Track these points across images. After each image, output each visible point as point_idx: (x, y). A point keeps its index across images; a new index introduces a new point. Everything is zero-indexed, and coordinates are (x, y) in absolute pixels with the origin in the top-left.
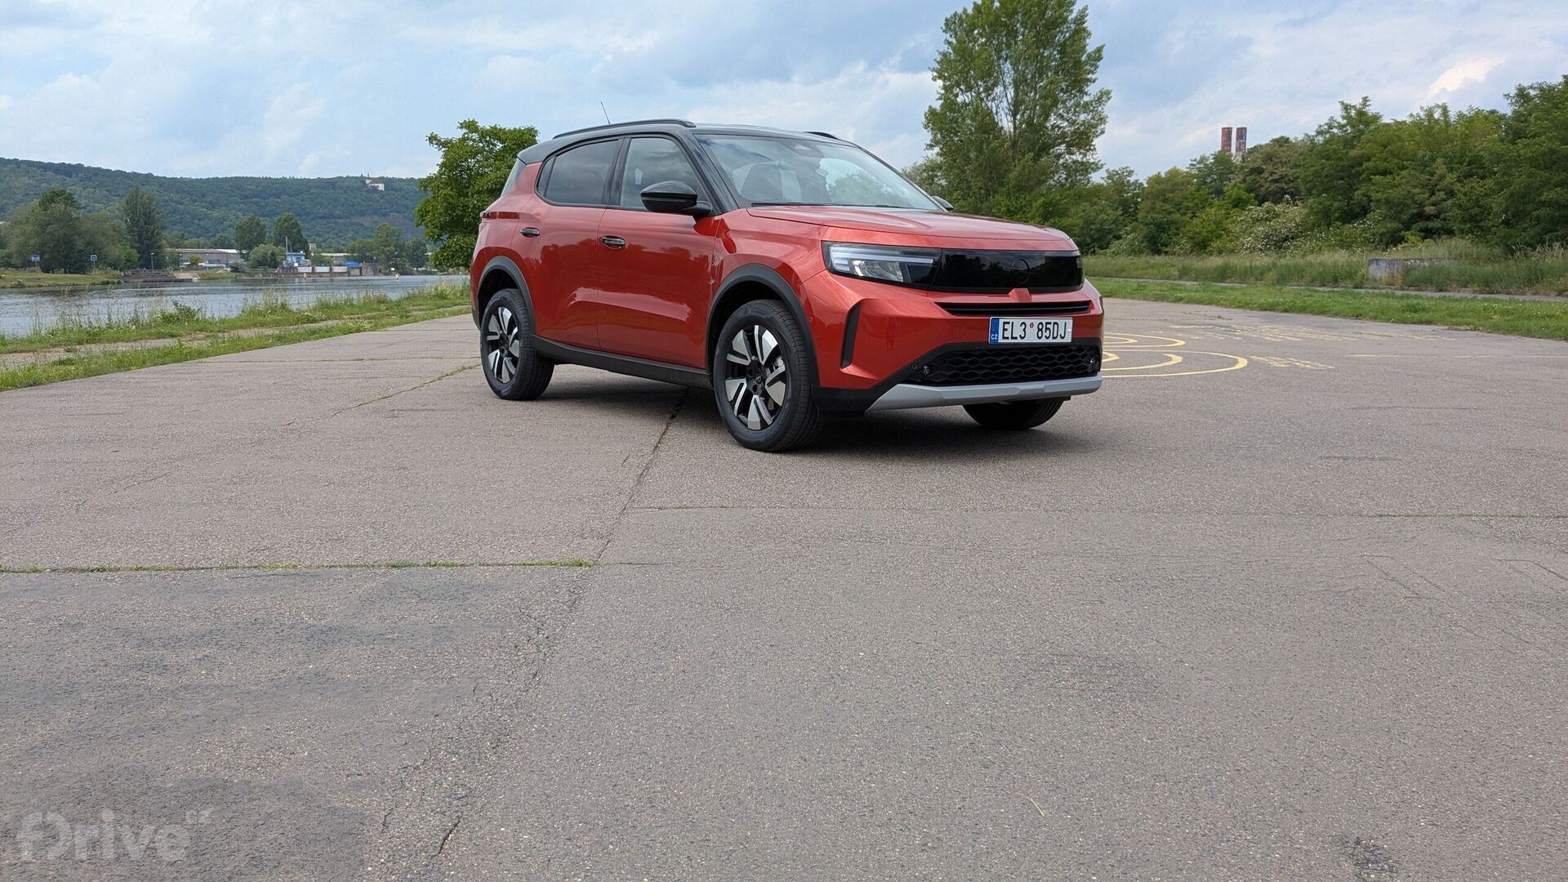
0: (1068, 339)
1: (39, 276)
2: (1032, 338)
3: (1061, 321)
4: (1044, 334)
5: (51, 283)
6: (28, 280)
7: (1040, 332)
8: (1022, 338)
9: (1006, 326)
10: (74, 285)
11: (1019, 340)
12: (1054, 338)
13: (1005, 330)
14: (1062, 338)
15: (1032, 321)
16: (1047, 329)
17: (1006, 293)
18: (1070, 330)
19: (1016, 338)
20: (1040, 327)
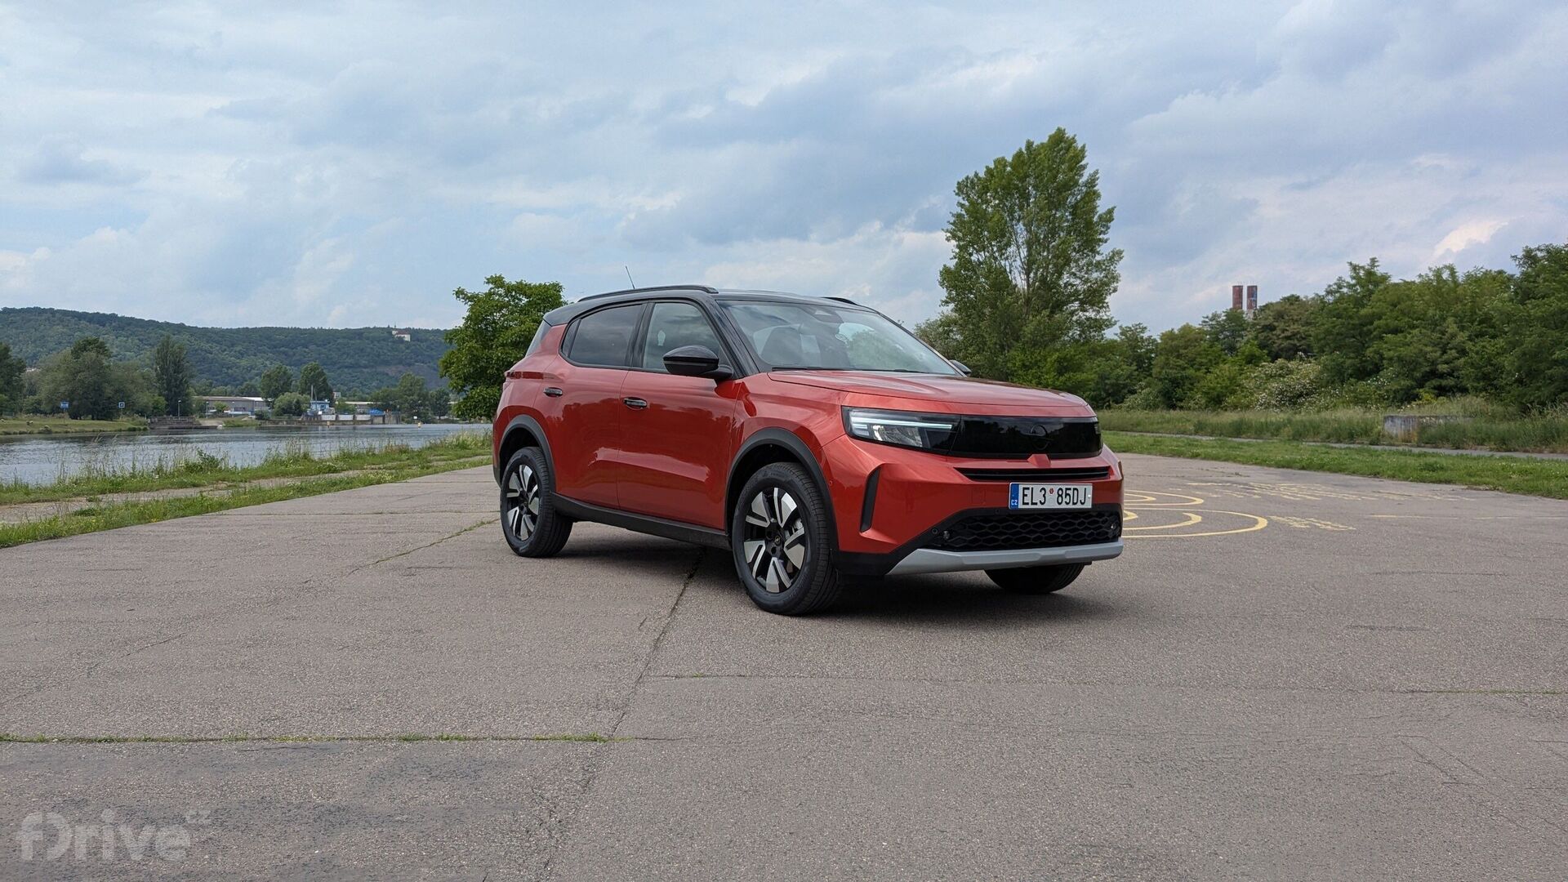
0: (1088, 505)
1: (66, 423)
2: (1052, 503)
3: (1081, 487)
4: (1064, 500)
5: (77, 429)
6: (56, 426)
7: (1060, 498)
8: (1042, 504)
9: (1026, 492)
10: (101, 431)
11: (1039, 506)
12: (1074, 504)
13: (1024, 495)
14: (1082, 504)
15: (1052, 487)
16: (1067, 494)
17: (1025, 458)
18: (1090, 496)
19: (1036, 504)
20: (1060, 492)
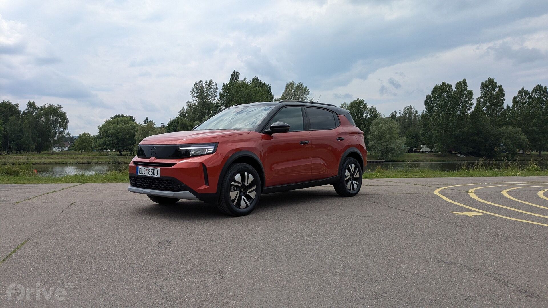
2: (147, 174)
3: (156, 169)
4: (151, 173)
8: (144, 174)
12: (154, 175)
13: (140, 170)
14: (157, 175)
15: (147, 168)
17: (149, 159)
18: (159, 173)
20: (150, 170)
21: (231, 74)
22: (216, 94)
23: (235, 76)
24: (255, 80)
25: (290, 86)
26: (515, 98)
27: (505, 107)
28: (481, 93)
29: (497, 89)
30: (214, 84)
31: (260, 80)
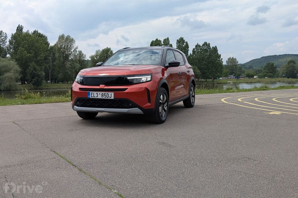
2: (100, 97)
3: (109, 93)
5: (287, 81)
6: (282, 80)
7: (103, 96)
8: (97, 97)
9: (92, 94)
10: (292, 81)
12: (107, 97)
14: (110, 97)
15: (100, 93)
17: (99, 85)
18: (113, 96)
21: (17, 27)
22: (6, 41)
23: (20, 29)
24: (35, 32)
25: (62, 37)
26: (194, 49)
27: (189, 54)
28: (177, 46)
29: (185, 44)
30: (4, 34)
31: (39, 32)
